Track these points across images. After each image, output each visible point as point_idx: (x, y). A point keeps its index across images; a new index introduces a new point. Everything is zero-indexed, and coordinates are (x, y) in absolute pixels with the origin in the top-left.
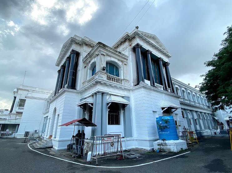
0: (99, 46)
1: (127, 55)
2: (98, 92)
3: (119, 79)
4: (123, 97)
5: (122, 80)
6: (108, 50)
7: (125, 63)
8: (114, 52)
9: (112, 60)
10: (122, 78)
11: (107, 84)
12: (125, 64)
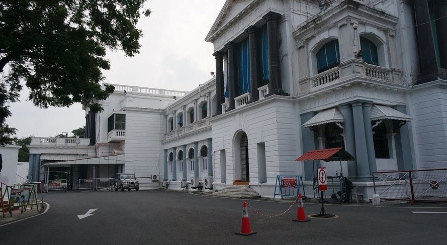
0: (348, 8)
1: (392, 14)
2: (357, 102)
3: (380, 69)
4: (394, 107)
5: (388, 71)
6: (362, 12)
7: (392, 33)
8: (373, 14)
9: (368, 31)
10: (387, 67)
11: (371, 85)
12: (392, 36)
